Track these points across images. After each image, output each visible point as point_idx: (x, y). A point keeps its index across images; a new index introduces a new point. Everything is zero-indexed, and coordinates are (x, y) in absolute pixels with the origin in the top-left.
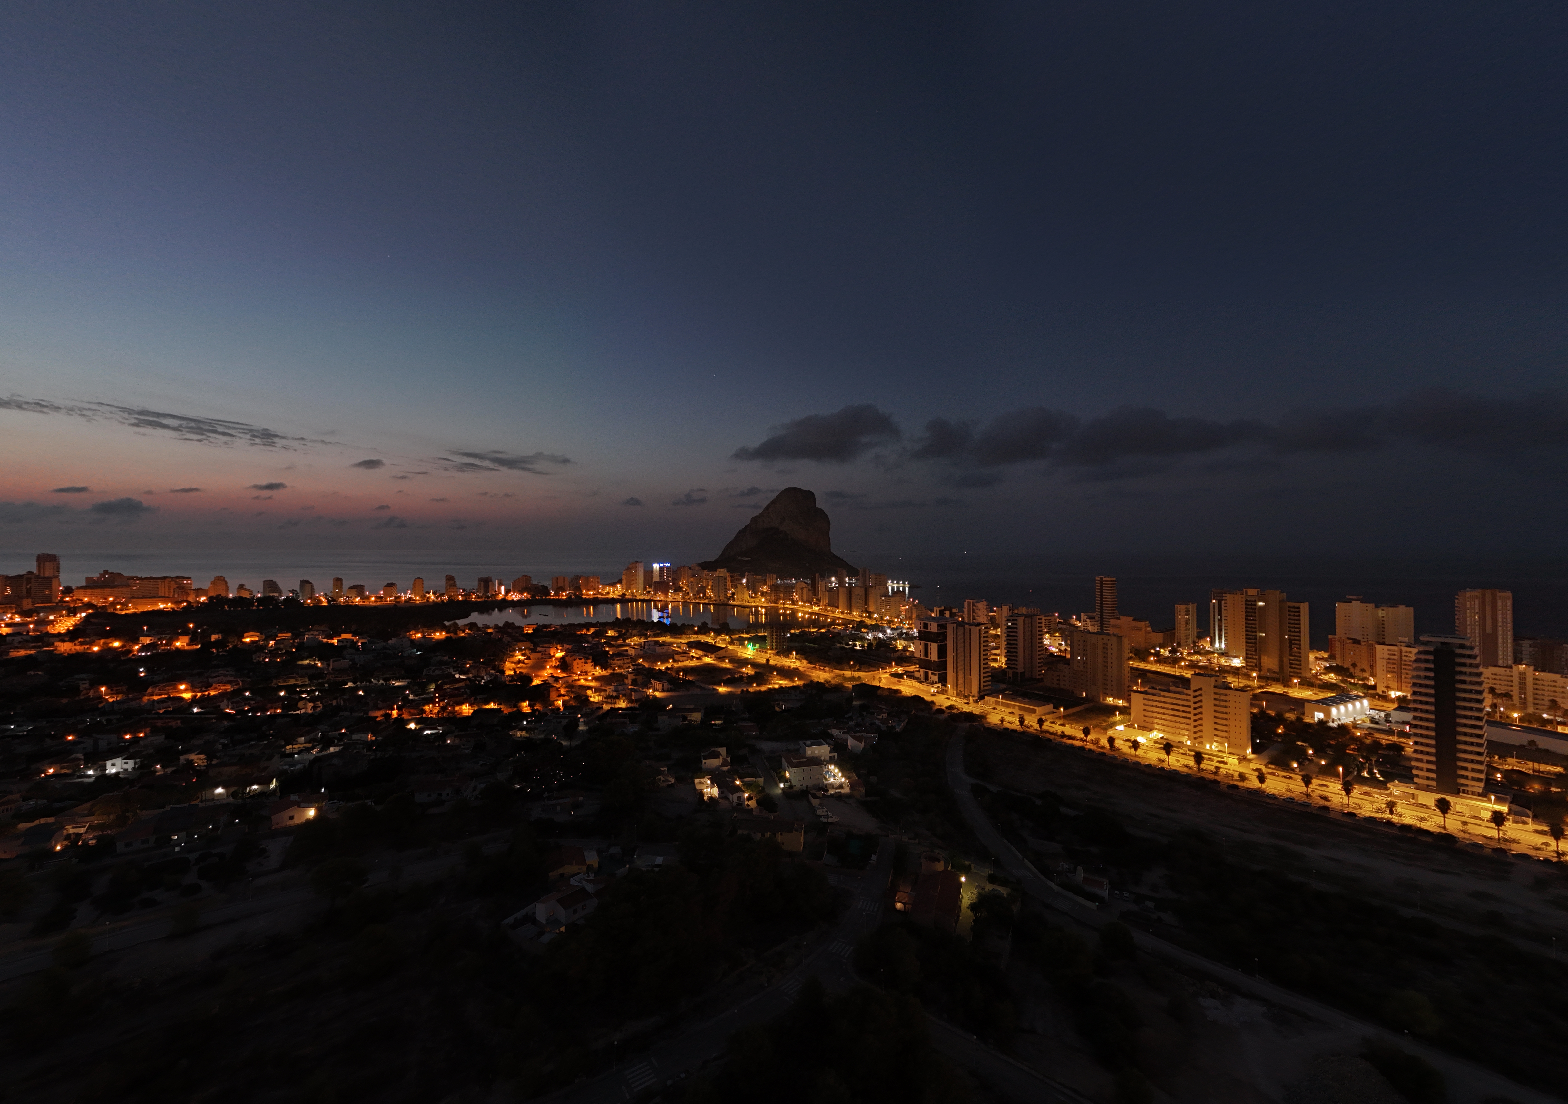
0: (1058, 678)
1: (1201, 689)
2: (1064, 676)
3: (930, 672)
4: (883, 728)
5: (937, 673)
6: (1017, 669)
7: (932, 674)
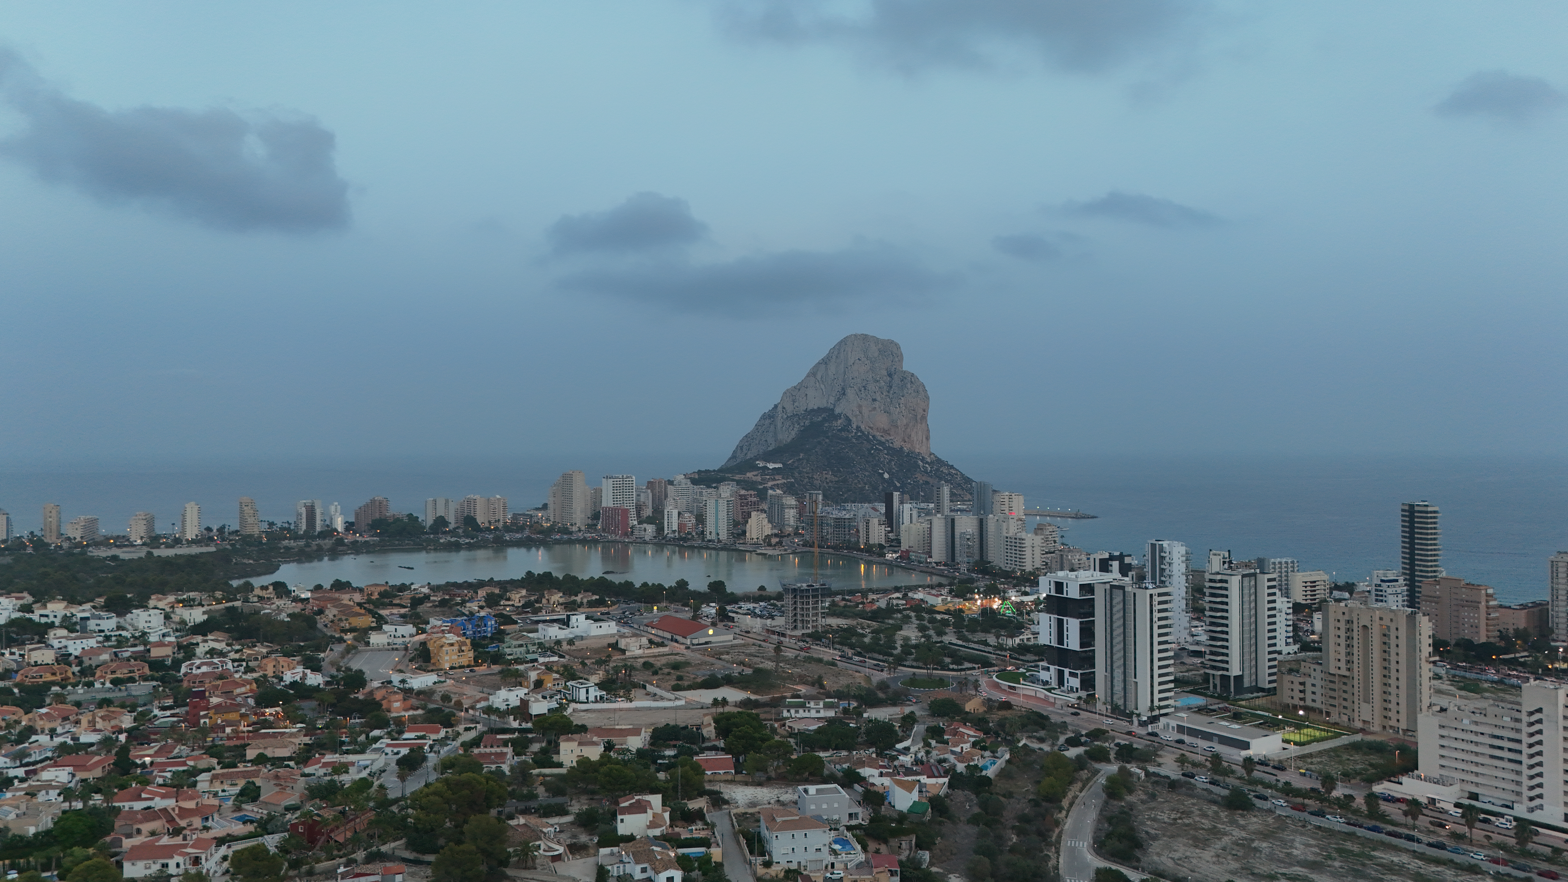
0: (1302, 688)
1: (1540, 710)
2: (1313, 685)
3: (1067, 671)
4: (961, 767)
5: (1079, 672)
6: (1227, 670)
7: (1071, 674)
